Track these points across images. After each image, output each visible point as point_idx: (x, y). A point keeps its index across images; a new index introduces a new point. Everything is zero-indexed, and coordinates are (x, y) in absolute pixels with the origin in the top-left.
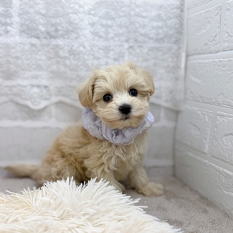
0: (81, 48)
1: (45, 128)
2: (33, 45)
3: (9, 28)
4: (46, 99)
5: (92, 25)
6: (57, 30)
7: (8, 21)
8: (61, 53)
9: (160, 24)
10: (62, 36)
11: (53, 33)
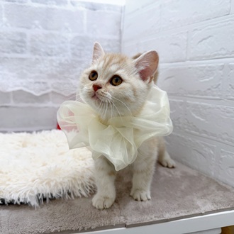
0: (66, 62)
1: (46, 107)
2: (38, 59)
3: (24, 49)
4: (43, 90)
5: (72, 49)
6: (52, 52)
7: (23, 45)
8: (54, 64)
9: (109, 49)
10: (55, 55)
11: (50, 53)
